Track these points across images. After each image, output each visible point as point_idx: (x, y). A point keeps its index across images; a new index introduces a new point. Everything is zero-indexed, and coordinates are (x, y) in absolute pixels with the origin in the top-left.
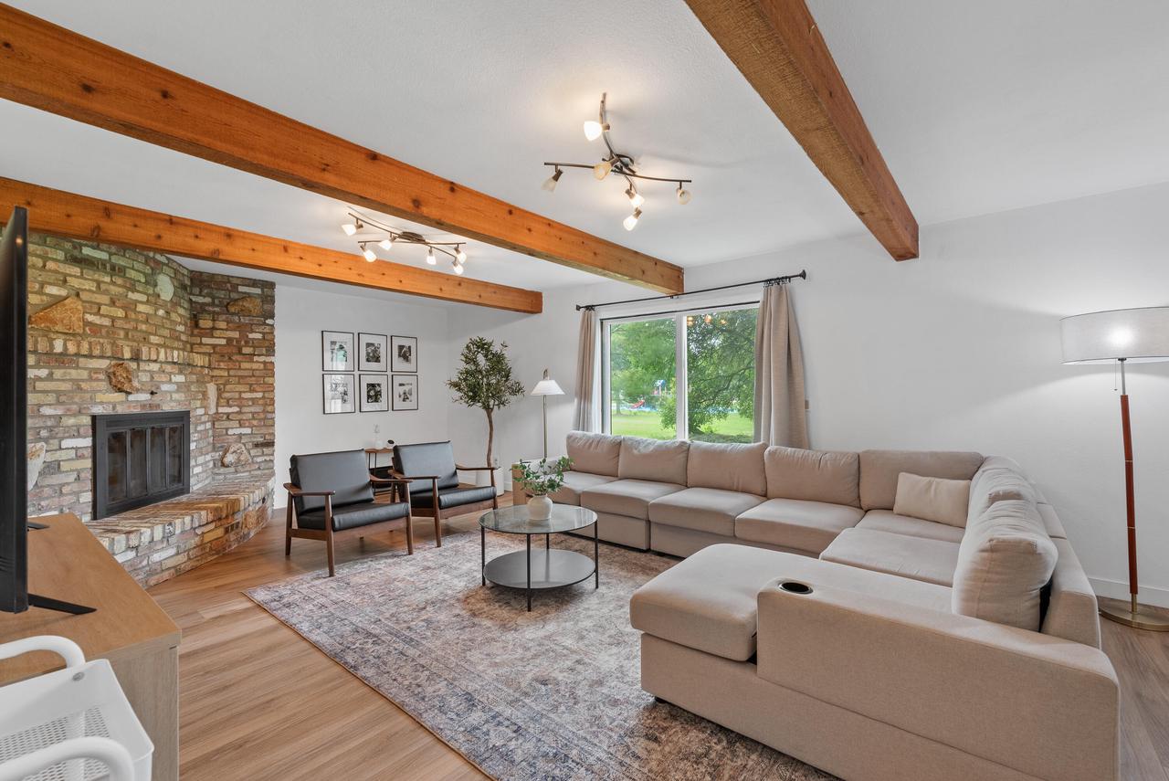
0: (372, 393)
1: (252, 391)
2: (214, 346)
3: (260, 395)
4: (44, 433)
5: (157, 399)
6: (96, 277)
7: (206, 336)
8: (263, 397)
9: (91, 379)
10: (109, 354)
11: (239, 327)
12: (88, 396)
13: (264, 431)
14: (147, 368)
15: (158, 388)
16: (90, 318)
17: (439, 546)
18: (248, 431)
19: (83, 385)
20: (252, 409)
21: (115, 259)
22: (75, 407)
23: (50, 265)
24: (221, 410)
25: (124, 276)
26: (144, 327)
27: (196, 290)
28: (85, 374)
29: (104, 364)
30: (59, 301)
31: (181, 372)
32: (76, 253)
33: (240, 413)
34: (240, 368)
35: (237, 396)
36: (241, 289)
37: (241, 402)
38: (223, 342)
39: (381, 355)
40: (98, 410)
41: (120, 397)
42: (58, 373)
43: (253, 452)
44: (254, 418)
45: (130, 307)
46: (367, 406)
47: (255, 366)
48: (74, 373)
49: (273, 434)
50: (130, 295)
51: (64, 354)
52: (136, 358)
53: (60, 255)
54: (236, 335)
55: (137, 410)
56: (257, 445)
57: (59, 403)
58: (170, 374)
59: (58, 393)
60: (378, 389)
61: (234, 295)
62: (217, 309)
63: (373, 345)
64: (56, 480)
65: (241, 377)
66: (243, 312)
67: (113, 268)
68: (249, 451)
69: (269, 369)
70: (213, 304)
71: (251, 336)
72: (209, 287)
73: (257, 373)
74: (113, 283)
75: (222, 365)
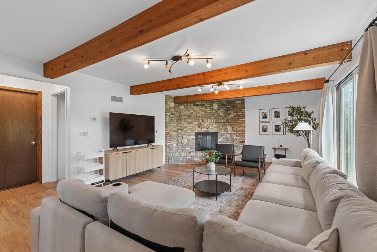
0: (277, 128)
1: (239, 128)
2: (231, 117)
3: (241, 129)
4: (188, 135)
5: (208, 130)
6: (199, 107)
7: (229, 115)
8: (242, 130)
9: (195, 126)
10: (197, 121)
11: (236, 112)
12: (194, 129)
13: (242, 138)
14: (206, 123)
15: (209, 127)
16: (197, 115)
17: (235, 177)
18: (238, 138)
19: (194, 127)
20: (239, 133)
21: (202, 103)
22: (192, 131)
23: (191, 107)
24: (233, 132)
25: (205, 106)
26: (209, 115)
27: (228, 105)
28: (194, 125)
29: (197, 123)
30: (192, 112)
31: (216, 124)
32: (195, 104)
33: (236, 133)
34: (236, 122)
35: (236, 129)
36: (237, 102)
37: (237, 131)
38: (233, 116)
39: (281, 115)
40: (196, 131)
41: (200, 129)
42: (190, 125)
43: (240, 143)
44: (240, 135)
45: (206, 112)
46: (274, 133)
47: (240, 121)
48: (192, 125)
49: (245, 139)
50: (206, 109)
51: (190, 122)
52: (203, 121)
53: (193, 105)
54: (235, 114)
55: (204, 132)
56: (240, 142)
57: (190, 130)
58: (213, 124)
59: (190, 128)
60: (279, 127)
61: (235, 104)
62: (232, 108)
63: (277, 112)
64: (189, 143)
65: (237, 124)
66: (237, 108)
67: (202, 105)
68: (238, 143)
69: (244, 122)
70: (231, 107)
71: (239, 114)
72: (230, 103)
73: (240, 123)
74: (202, 108)
75: (233, 122)
